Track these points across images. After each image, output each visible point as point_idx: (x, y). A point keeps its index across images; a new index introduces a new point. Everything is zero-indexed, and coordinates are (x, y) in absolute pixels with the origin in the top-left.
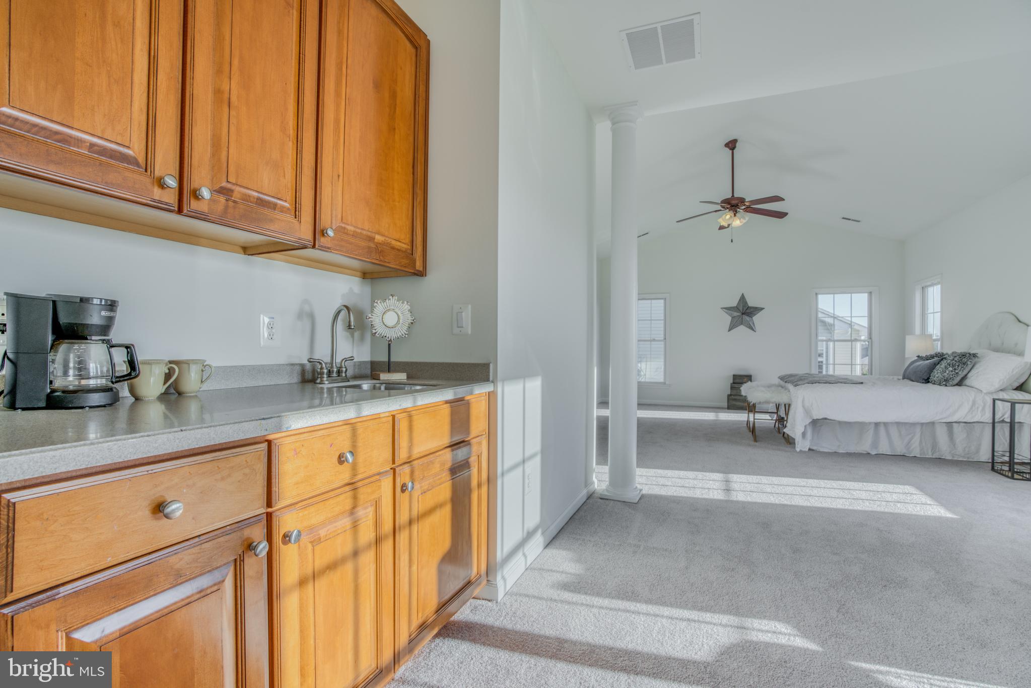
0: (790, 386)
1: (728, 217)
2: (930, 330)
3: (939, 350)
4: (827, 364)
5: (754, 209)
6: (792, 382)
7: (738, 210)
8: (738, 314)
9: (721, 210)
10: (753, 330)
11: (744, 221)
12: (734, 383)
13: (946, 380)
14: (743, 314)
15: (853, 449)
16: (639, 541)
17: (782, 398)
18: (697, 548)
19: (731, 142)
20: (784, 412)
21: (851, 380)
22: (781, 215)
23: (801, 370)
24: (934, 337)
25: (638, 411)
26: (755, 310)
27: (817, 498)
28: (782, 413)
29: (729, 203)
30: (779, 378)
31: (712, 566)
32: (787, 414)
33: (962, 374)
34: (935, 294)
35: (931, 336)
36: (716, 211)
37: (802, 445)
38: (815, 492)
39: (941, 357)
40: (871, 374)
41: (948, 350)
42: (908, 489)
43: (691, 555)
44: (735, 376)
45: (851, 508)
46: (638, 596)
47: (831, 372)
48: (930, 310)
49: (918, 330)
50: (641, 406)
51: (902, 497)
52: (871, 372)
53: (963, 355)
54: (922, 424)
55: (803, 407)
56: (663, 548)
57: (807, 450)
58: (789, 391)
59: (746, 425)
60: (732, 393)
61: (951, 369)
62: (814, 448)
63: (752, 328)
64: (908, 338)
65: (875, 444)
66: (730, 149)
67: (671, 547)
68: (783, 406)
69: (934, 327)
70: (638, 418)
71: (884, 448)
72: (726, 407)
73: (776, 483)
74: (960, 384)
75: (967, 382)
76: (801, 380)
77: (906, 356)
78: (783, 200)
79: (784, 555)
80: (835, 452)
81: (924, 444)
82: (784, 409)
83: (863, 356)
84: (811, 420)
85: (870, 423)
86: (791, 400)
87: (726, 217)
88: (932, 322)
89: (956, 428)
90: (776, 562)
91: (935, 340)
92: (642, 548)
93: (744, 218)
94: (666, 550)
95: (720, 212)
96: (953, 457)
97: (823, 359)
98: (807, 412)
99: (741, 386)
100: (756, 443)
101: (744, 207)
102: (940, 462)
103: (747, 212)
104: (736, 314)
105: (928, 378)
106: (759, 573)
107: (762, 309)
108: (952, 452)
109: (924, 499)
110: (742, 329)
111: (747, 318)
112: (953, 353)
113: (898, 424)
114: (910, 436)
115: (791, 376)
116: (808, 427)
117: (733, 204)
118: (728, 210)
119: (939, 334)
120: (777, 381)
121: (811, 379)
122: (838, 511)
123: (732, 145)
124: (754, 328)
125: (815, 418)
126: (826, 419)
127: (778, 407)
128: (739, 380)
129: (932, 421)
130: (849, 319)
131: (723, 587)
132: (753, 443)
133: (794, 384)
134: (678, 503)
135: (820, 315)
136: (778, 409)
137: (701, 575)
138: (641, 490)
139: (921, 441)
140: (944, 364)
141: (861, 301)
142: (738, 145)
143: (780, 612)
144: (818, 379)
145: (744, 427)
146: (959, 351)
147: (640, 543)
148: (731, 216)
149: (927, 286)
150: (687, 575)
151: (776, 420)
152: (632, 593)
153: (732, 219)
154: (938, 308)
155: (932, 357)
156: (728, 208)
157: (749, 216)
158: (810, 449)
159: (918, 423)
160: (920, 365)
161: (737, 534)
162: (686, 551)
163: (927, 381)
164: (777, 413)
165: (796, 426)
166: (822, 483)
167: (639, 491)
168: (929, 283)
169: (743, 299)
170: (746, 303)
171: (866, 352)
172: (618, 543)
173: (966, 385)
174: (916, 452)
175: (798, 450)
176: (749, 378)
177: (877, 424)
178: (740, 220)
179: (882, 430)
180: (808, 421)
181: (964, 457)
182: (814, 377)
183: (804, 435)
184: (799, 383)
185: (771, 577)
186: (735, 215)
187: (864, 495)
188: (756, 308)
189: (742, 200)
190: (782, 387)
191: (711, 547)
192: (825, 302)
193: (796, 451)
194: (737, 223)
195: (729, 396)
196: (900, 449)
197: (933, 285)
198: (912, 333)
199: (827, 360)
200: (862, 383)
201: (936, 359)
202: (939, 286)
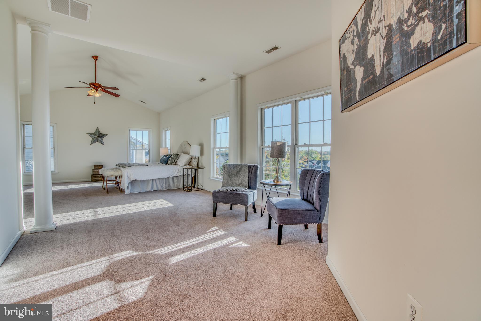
0: (121, 168)
1: (93, 91)
2: (167, 146)
3: (169, 153)
4: (133, 159)
5: (106, 90)
6: (122, 167)
7: (98, 89)
8: (96, 137)
9: (89, 87)
10: (103, 144)
11: (101, 95)
12: (94, 169)
13: (172, 163)
14: (98, 137)
15: (145, 190)
16: (63, 244)
17: (118, 173)
18: (93, 238)
19: (95, 56)
20: (119, 179)
21: (144, 165)
22: (117, 96)
23: (125, 162)
24: (168, 149)
25: (52, 187)
26: (104, 135)
27: (135, 209)
28: (118, 180)
29: (94, 85)
30: (116, 165)
31: (101, 242)
32: (121, 181)
33: (176, 161)
34: (168, 133)
35: (167, 148)
36: (87, 87)
37: (127, 192)
38: (134, 207)
39: (170, 155)
40: (150, 162)
41: (172, 153)
42: (162, 200)
43: (91, 241)
44: (95, 166)
45: (147, 210)
46: (71, 263)
47: (134, 162)
48: (167, 139)
49: (164, 146)
50: (54, 184)
51: (161, 203)
52: (149, 162)
53: (176, 155)
54: (166, 178)
55: (127, 176)
56: (76, 243)
57: (129, 193)
58: (121, 170)
59: (102, 187)
60: (94, 174)
61: (173, 159)
62: (132, 192)
63: (102, 143)
64: (161, 149)
65: (152, 187)
66: (95, 60)
67: (80, 241)
68: (119, 177)
69: (168, 146)
70: (52, 190)
71: (155, 188)
72: (91, 181)
73: (120, 207)
74: (175, 164)
75: (177, 163)
76: (126, 165)
77: (161, 155)
78: (119, 90)
79: (127, 230)
80: (139, 192)
81: (166, 185)
82: (119, 178)
83: (146, 155)
84: (130, 181)
85: (150, 180)
86: (122, 174)
87: (92, 92)
88: (168, 143)
89: (175, 178)
90: (125, 232)
91: (168, 150)
92: (65, 246)
93: (100, 93)
94: (78, 243)
95: (89, 88)
96: (174, 188)
97: (132, 157)
98: (129, 178)
99: (99, 170)
100: (108, 194)
101: (101, 89)
102: (171, 190)
103: (102, 91)
104: (94, 136)
105: (167, 163)
106: (120, 238)
107: (107, 135)
108: (174, 186)
109: (167, 202)
110: (97, 143)
111: (100, 139)
112: (173, 154)
113: (159, 179)
114: (162, 183)
115: (121, 164)
116: (129, 184)
117: (95, 86)
118: (93, 88)
119: (170, 147)
120: (115, 167)
121: (129, 165)
122: (143, 211)
123: (95, 58)
124: (103, 143)
125: (132, 180)
126: (136, 180)
127: (116, 177)
128: (97, 168)
129: (168, 177)
130: (142, 141)
131: (107, 247)
132: (107, 194)
133: (123, 167)
134: (78, 224)
135: (131, 139)
136: (116, 179)
137: (97, 246)
138: (56, 224)
139: (165, 185)
140: (171, 157)
141: (146, 133)
142: (98, 59)
143: (130, 246)
144: (132, 165)
145: (101, 188)
146: (175, 153)
147: (64, 245)
148: (94, 91)
149: (166, 130)
150: (91, 248)
151: (116, 183)
152: (67, 263)
153: (95, 93)
154: (169, 139)
155: (168, 155)
156: (93, 87)
157: (103, 93)
158: (130, 193)
159: (165, 178)
160: (164, 158)
161: (108, 228)
162: (88, 240)
163: (167, 164)
164: (116, 180)
165: (125, 184)
166: (137, 204)
167: (55, 224)
168: (167, 130)
169: (98, 129)
170: (99, 132)
171: (147, 154)
172: (51, 248)
173: (177, 164)
174: (164, 188)
175: (126, 194)
176: (102, 166)
177: (153, 180)
178: (99, 94)
179: (154, 182)
180: (129, 181)
181: (177, 188)
182: (131, 164)
183: (128, 187)
184: (125, 167)
185: (124, 238)
186: (96, 91)
187: (150, 205)
188: (104, 134)
189: (100, 85)
190: (118, 169)
191: (99, 236)
192: (133, 134)
193: (125, 194)
194: (97, 95)
195: (92, 175)
196: (160, 188)
197: (168, 130)
198: (162, 147)
199: (133, 157)
200: (148, 165)
201: (169, 156)
202: (170, 131)
